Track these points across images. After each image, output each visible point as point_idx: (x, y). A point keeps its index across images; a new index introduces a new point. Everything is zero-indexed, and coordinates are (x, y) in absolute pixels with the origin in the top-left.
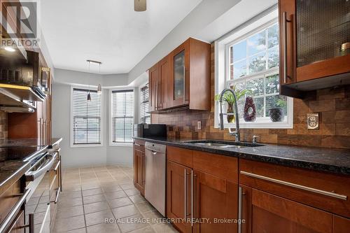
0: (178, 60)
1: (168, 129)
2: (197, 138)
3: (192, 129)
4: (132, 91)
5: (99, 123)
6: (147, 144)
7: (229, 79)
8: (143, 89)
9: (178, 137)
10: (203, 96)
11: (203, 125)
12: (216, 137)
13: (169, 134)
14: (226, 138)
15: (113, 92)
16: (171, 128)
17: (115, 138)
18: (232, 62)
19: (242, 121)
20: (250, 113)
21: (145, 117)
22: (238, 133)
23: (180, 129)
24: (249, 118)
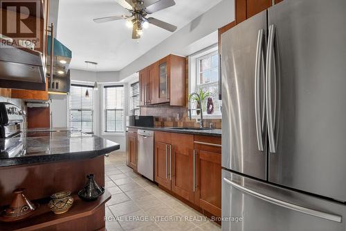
0: (163, 67)
1: (154, 119)
2: (177, 125)
3: (173, 120)
4: (122, 86)
5: (92, 115)
6: (140, 132)
7: (199, 84)
8: (132, 85)
9: (163, 125)
10: (180, 96)
11: (181, 117)
12: (190, 125)
13: (156, 123)
14: (196, 126)
15: (105, 87)
16: (157, 119)
17: (106, 128)
18: (201, 71)
19: (205, 114)
20: (210, 108)
21: (134, 110)
22: (202, 122)
23: (164, 120)
24: (210, 112)
